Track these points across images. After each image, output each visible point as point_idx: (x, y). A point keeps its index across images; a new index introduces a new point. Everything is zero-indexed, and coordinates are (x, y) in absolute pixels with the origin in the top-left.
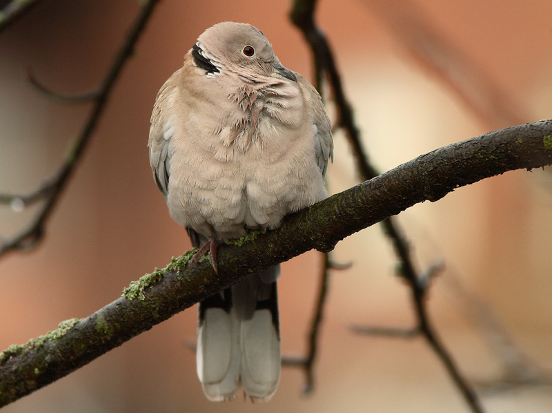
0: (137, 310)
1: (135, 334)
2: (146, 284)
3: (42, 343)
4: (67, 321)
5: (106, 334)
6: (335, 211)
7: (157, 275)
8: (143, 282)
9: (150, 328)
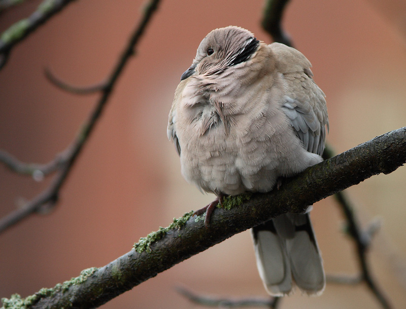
0: (145, 260)
1: (143, 280)
2: (153, 240)
3: (67, 287)
4: (88, 270)
5: (120, 280)
6: (307, 181)
7: (161, 232)
8: (150, 238)
9: (156, 275)
